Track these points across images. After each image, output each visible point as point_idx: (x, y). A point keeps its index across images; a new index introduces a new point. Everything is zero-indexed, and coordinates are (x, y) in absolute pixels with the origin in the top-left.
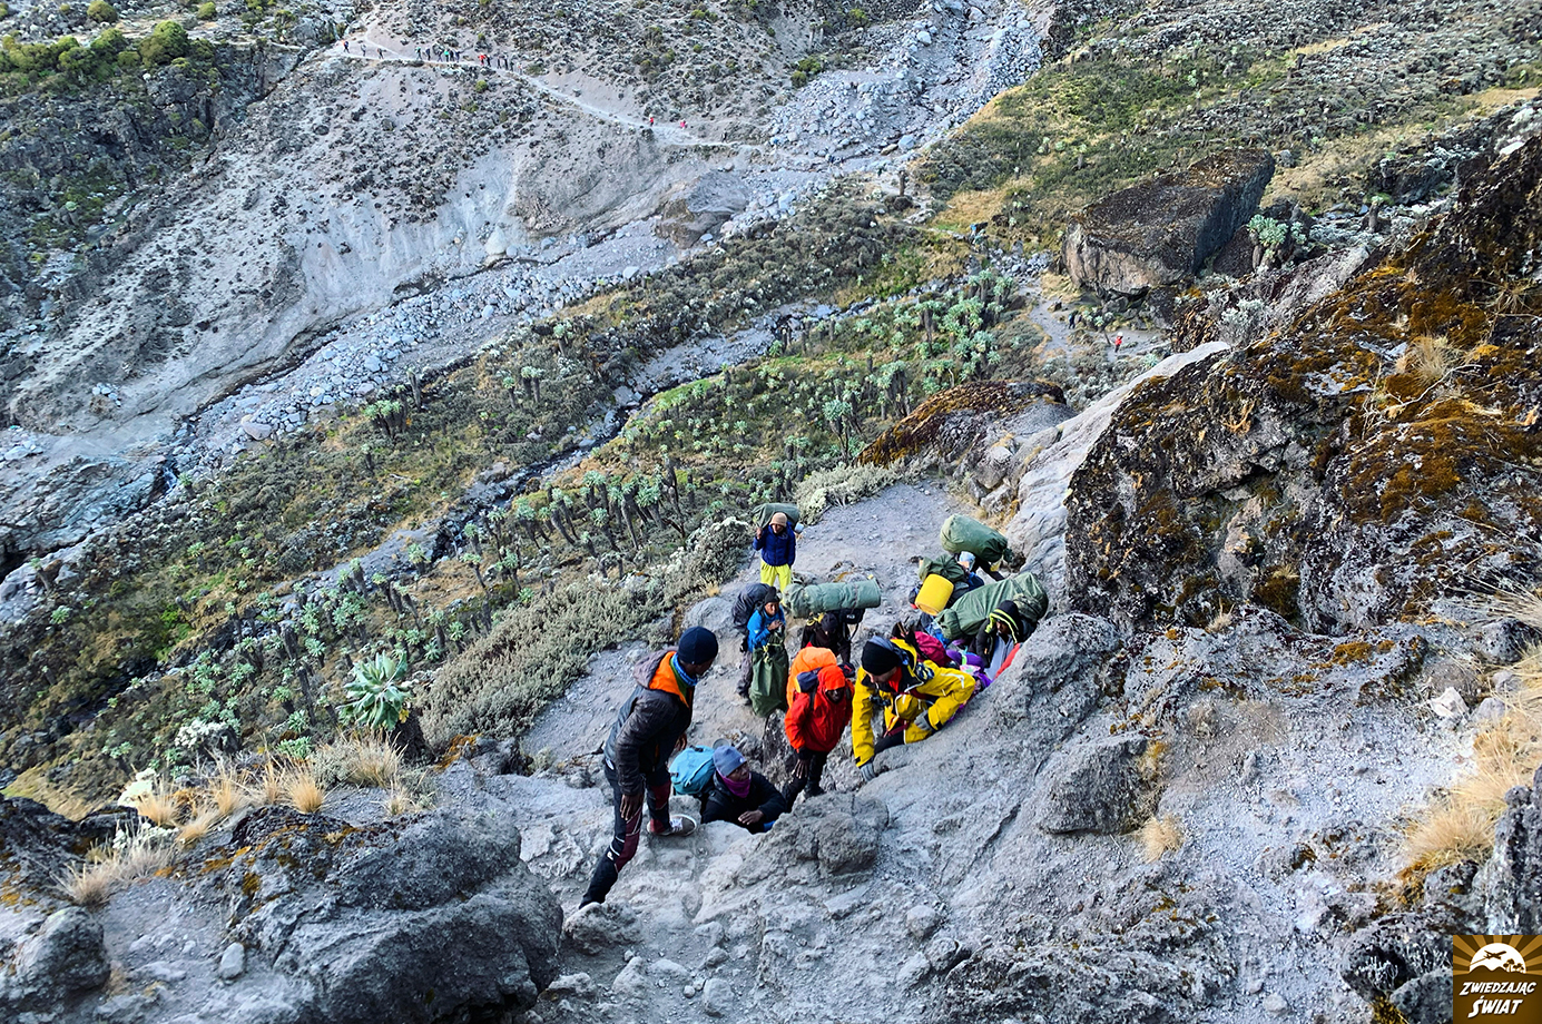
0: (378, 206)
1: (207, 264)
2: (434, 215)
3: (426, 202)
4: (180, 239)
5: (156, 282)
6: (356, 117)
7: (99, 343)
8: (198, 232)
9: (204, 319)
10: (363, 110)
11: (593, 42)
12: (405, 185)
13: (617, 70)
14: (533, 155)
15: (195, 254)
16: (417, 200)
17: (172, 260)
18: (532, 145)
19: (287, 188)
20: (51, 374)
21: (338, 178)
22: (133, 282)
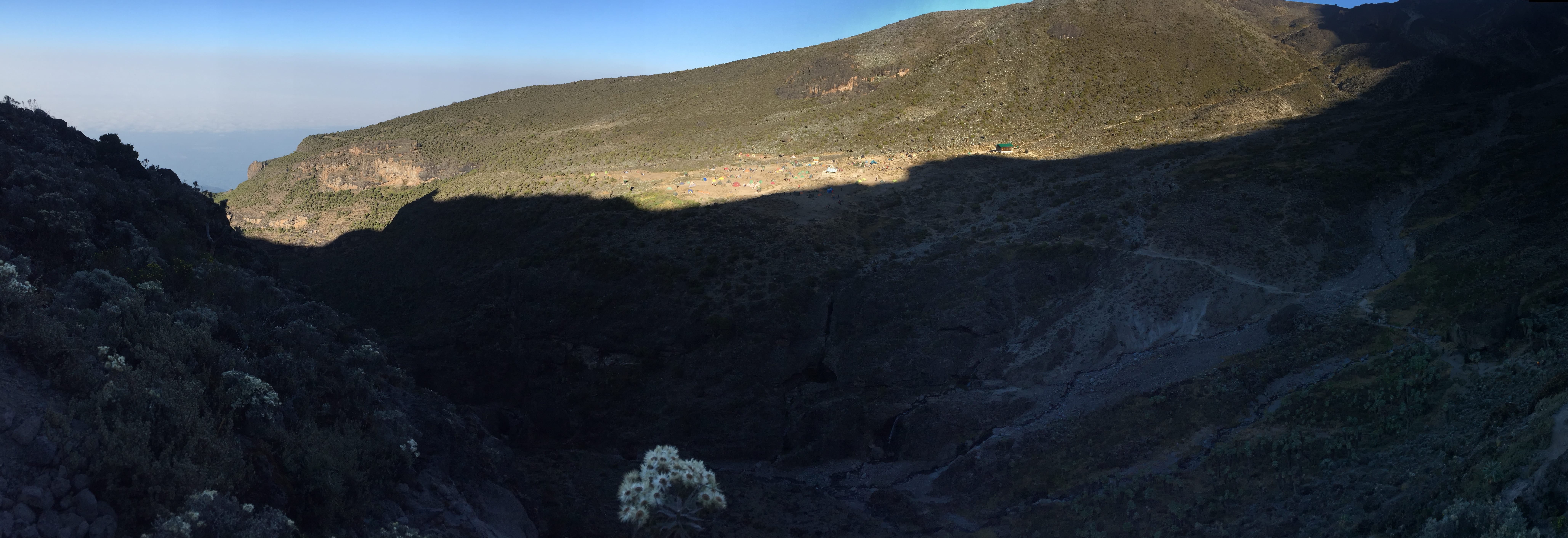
0: (1149, 313)
1: (1082, 329)
2: (1171, 318)
3: (1169, 313)
4: (1073, 318)
5: (1062, 334)
6: (1143, 277)
7: (1040, 354)
8: (1079, 316)
9: (1078, 350)
10: (1146, 275)
11: (1237, 253)
12: (1161, 305)
13: (1248, 264)
14: (1214, 297)
15: (1078, 324)
16: (1165, 311)
17: (1070, 326)
18: (1213, 293)
19: (1114, 302)
20: (1020, 362)
21: (1134, 300)
22: (1055, 332)
